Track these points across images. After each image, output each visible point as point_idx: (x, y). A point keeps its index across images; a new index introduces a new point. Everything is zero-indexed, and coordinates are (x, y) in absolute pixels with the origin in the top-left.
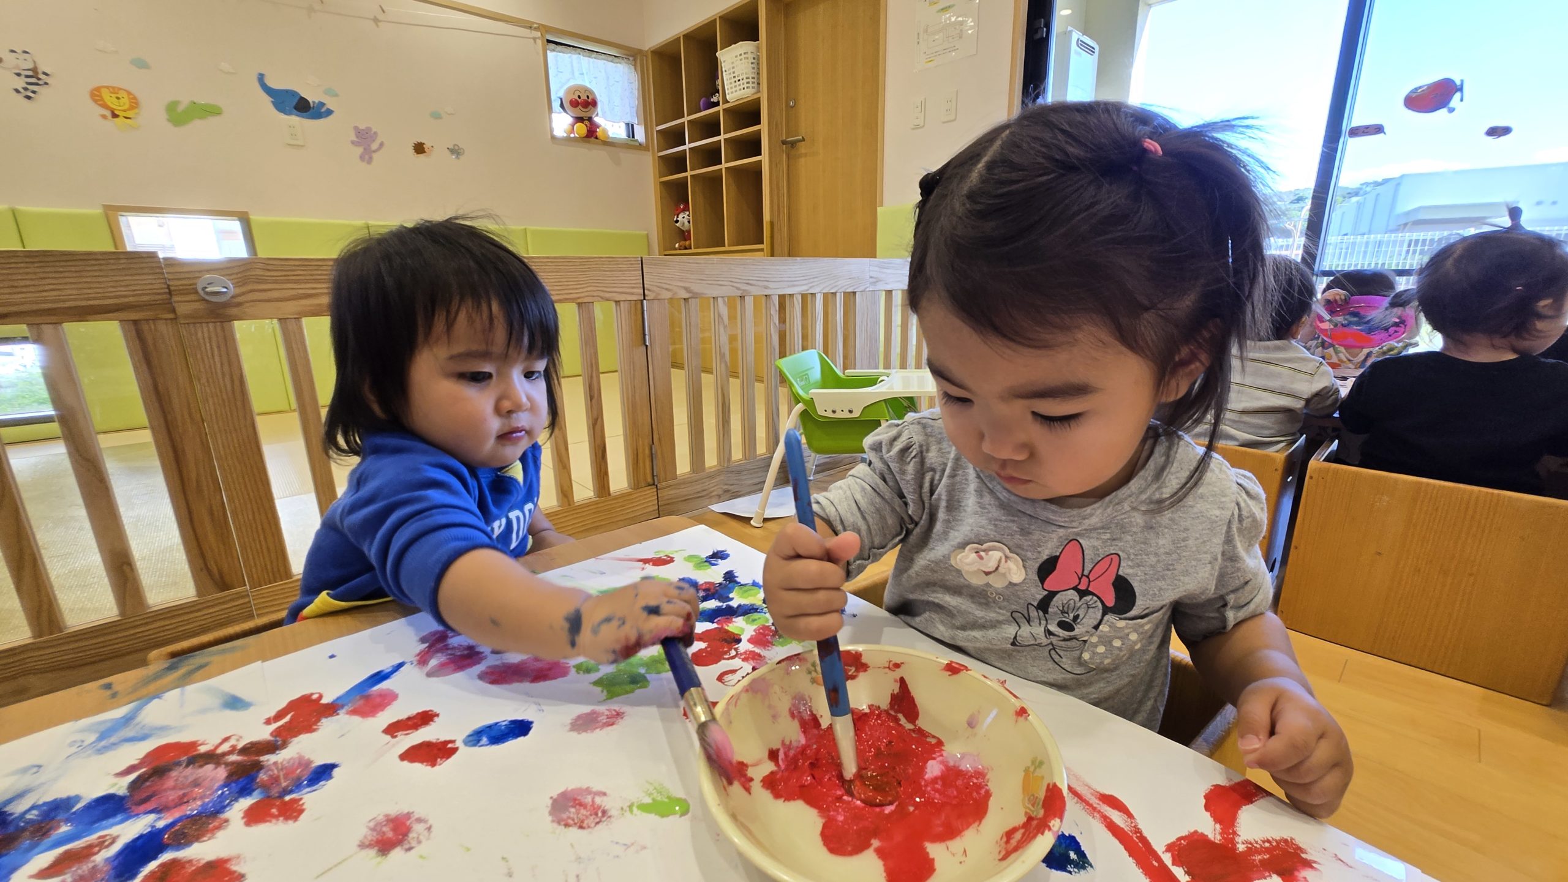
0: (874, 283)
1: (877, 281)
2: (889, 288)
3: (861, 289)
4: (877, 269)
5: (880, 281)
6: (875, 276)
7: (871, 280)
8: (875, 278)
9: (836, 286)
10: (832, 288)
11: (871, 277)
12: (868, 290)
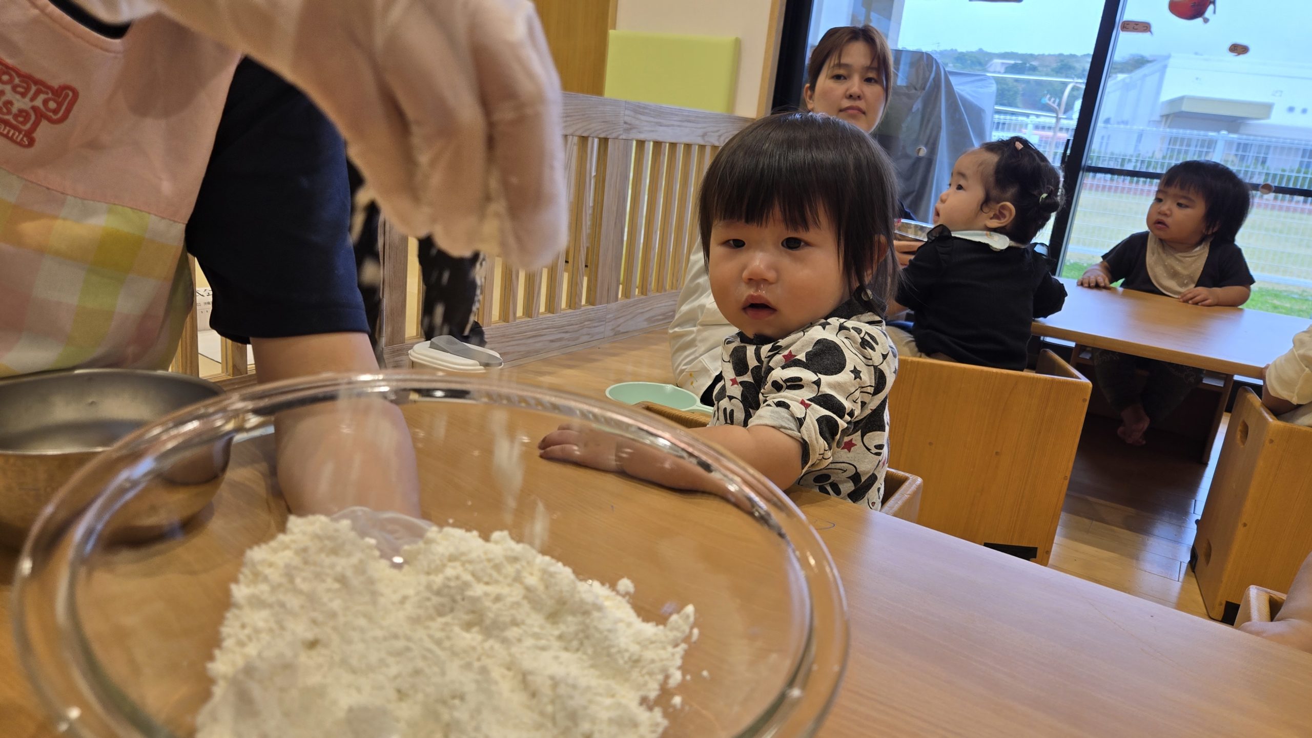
0: (627, 130)
1: (630, 128)
2: (642, 137)
3: (614, 135)
4: (632, 113)
5: (634, 128)
6: (629, 122)
7: (625, 126)
8: (630, 124)
9: (588, 129)
10: (585, 131)
11: (625, 123)
12: (621, 137)
